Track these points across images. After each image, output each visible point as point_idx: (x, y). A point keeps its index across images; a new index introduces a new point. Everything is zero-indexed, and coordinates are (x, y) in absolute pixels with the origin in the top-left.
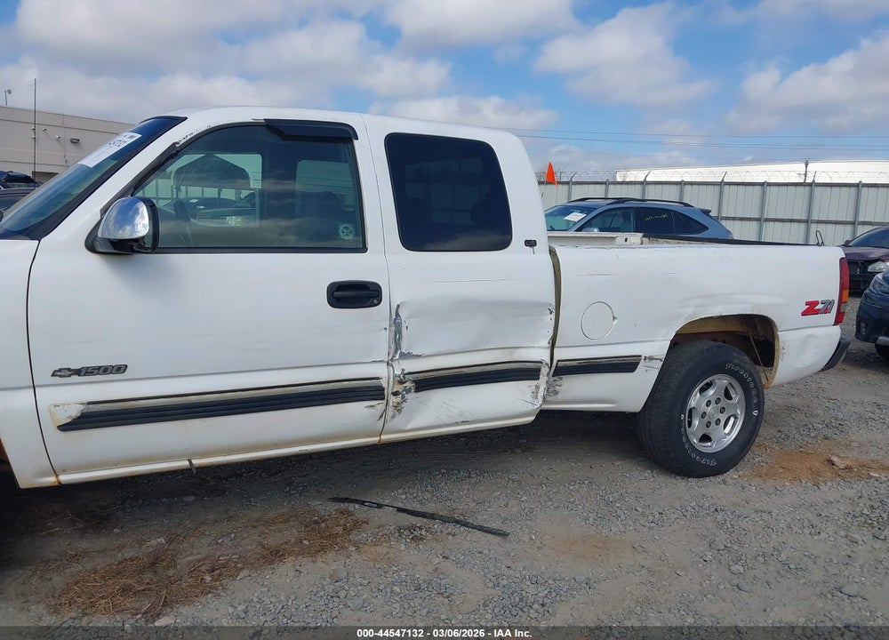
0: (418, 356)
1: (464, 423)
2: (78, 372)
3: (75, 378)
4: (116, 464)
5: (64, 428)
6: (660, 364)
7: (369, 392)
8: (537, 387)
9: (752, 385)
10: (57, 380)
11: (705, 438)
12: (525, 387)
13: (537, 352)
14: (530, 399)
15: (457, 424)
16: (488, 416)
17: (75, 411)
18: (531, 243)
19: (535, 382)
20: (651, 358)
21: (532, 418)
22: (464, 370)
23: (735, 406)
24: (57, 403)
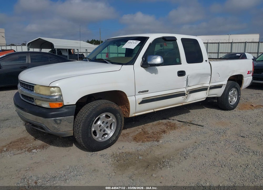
0: (190, 86)
1: (196, 100)
2: (142, 92)
3: (141, 93)
4: (144, 111)
5: (140, 104)
6: (225, 86)
7: (182, 94)
8: (207, 92)
9: (239, 90)
10: (139, 94)
11: (231, 102)
12: (205, 92)
13: (207, 85)
14: (206, 95)
15: (195, 101)
16: (200, 98)
17: (141, 100)
18: (206, 61)
19: (207, 91)
20: (224, 85)
21: (205, 99)
22: (196, 89)
23: (236, 95)
24: (139, 98)
